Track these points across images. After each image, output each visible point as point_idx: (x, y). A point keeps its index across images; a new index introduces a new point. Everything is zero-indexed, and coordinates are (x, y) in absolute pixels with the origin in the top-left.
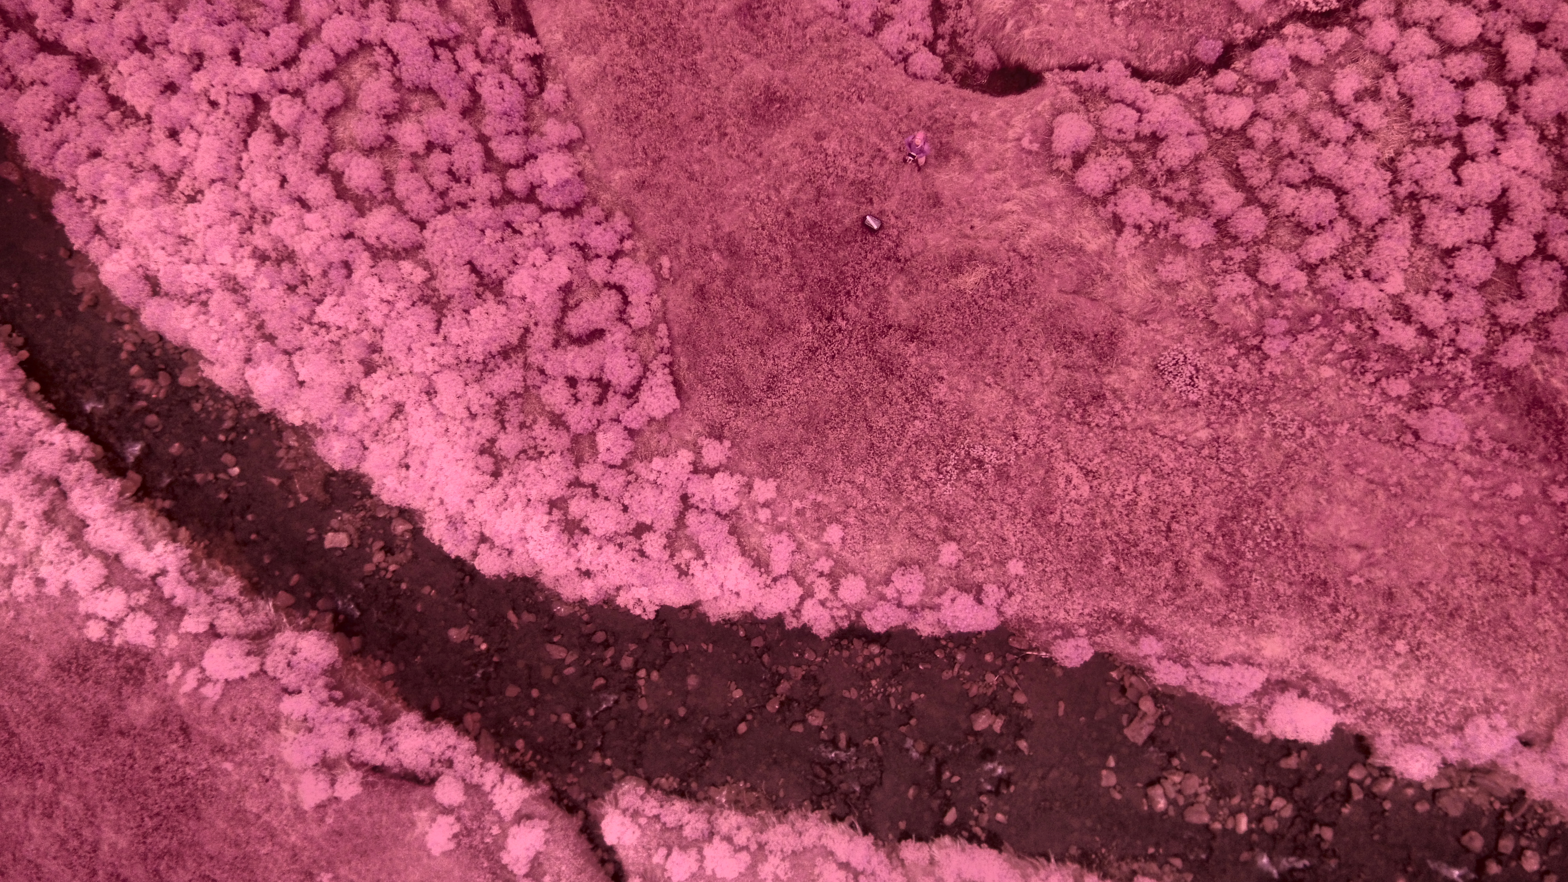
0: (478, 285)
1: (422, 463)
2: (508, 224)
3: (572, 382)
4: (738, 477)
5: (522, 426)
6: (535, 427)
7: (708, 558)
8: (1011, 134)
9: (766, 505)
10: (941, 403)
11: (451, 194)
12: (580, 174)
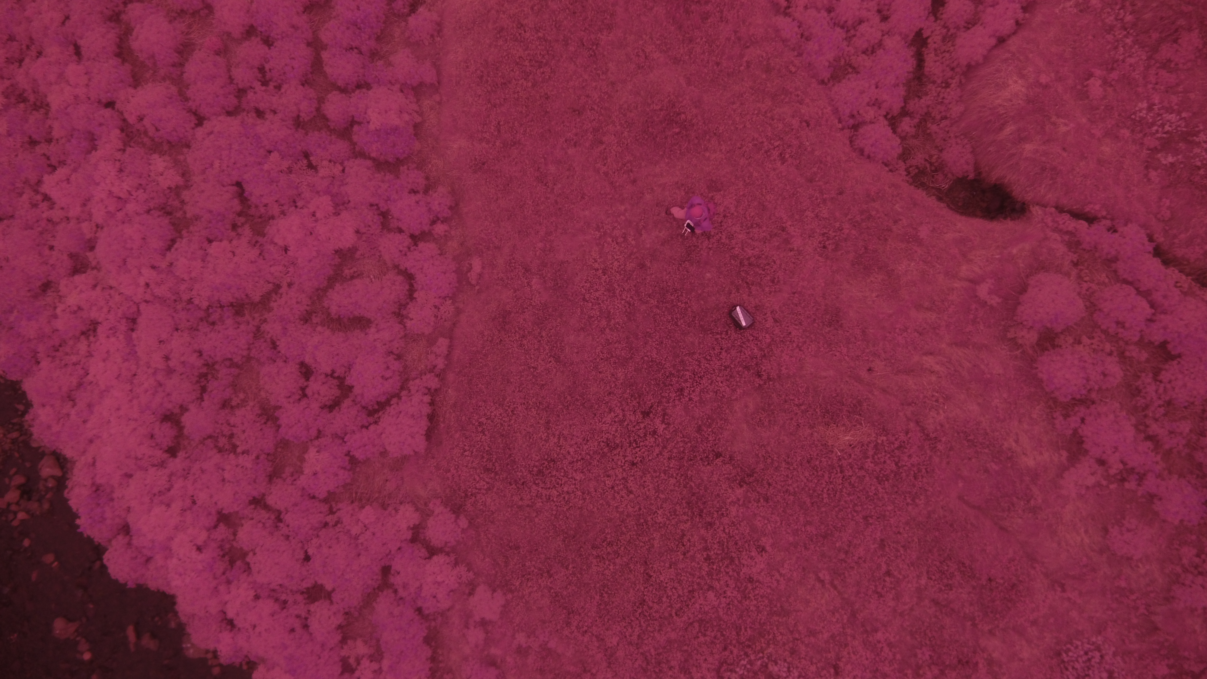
0: (240, 214)
1: (90, 406)
2: (306, 155)
3: (306, 372)
4: (462, 569)
5: (225, 404)
6: (239, 412)
7: (386, 664)
8: (964, 270)
9: (484, 623)
10: (750, 580)
11: (250, 95)
12: (416, 126)
